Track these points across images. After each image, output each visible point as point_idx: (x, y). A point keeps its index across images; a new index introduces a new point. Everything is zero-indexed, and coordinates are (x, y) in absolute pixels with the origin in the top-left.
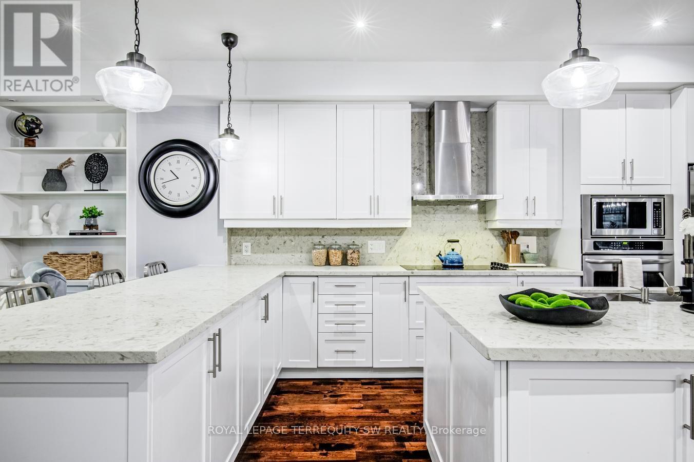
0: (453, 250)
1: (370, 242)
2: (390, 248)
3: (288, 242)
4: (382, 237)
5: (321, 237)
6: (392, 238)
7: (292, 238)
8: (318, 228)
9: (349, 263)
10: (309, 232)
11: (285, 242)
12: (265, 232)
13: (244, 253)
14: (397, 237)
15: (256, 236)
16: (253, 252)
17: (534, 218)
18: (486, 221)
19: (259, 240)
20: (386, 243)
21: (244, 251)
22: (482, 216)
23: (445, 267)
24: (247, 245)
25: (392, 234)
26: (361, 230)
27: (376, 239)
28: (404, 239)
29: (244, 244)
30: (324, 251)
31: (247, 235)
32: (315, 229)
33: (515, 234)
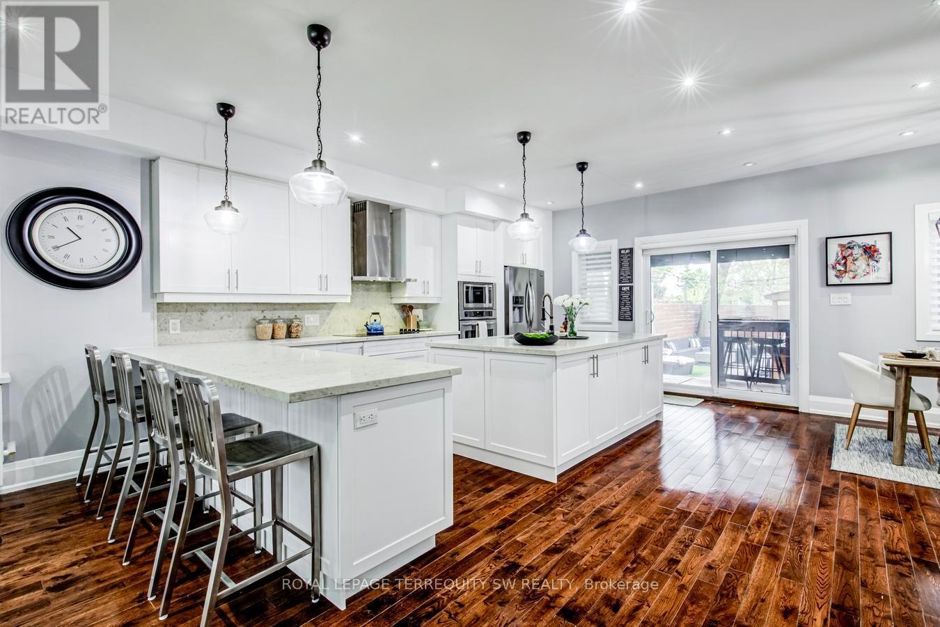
0: (375, 320)
1: (306, 316)
2: (323, 321)
3: (225, 317)
4: (317, 311)
5: (260, 312)
6: (324, 311)
7: (229, 313)
8: (257, 303)
9: (293, 335)
10: (248, 307)
11: (222, 318)
12: (198, 307)
13: (172, 332)
14: (328, 311)
15: (186, 312)
16: (183, 328)
17: (428, 296)
18: (391, 298)
19: (190, 316)
20: (320, 317)
21: (171, 328)
22: (389, 293)
23: (369, 334)
24: (175, 322)
25: (324, 309)
26: (298, 304)
27: (311, 313)
28: (334, 312)
29: (171, 321)
30: (271, 325)
31: (175, 311)
32: (254, 303)
33: (411, 308)
